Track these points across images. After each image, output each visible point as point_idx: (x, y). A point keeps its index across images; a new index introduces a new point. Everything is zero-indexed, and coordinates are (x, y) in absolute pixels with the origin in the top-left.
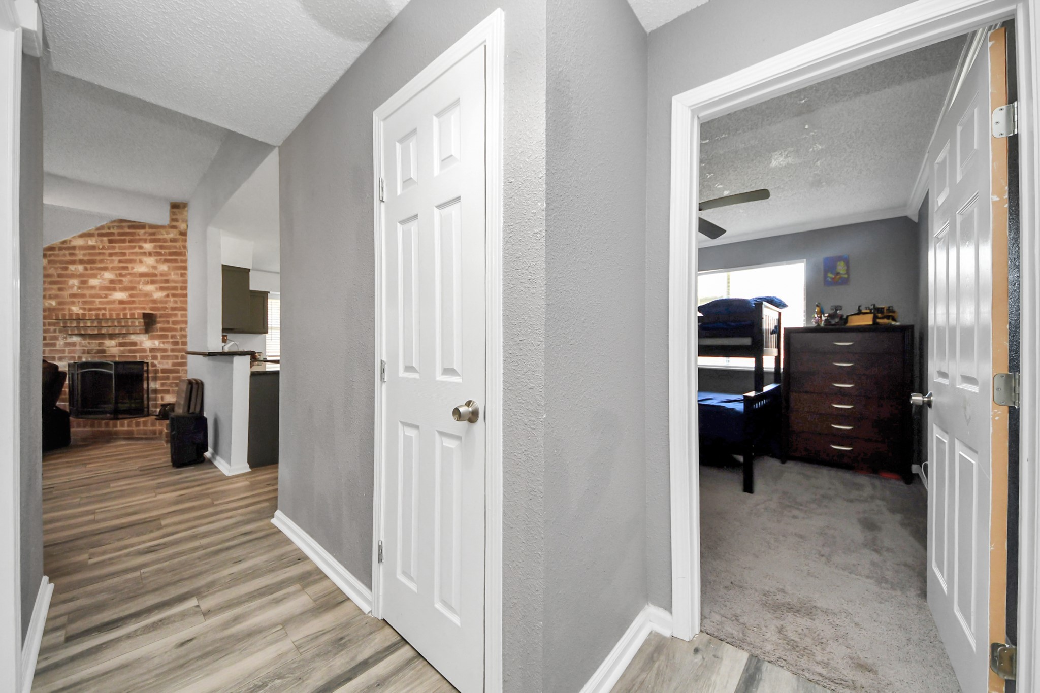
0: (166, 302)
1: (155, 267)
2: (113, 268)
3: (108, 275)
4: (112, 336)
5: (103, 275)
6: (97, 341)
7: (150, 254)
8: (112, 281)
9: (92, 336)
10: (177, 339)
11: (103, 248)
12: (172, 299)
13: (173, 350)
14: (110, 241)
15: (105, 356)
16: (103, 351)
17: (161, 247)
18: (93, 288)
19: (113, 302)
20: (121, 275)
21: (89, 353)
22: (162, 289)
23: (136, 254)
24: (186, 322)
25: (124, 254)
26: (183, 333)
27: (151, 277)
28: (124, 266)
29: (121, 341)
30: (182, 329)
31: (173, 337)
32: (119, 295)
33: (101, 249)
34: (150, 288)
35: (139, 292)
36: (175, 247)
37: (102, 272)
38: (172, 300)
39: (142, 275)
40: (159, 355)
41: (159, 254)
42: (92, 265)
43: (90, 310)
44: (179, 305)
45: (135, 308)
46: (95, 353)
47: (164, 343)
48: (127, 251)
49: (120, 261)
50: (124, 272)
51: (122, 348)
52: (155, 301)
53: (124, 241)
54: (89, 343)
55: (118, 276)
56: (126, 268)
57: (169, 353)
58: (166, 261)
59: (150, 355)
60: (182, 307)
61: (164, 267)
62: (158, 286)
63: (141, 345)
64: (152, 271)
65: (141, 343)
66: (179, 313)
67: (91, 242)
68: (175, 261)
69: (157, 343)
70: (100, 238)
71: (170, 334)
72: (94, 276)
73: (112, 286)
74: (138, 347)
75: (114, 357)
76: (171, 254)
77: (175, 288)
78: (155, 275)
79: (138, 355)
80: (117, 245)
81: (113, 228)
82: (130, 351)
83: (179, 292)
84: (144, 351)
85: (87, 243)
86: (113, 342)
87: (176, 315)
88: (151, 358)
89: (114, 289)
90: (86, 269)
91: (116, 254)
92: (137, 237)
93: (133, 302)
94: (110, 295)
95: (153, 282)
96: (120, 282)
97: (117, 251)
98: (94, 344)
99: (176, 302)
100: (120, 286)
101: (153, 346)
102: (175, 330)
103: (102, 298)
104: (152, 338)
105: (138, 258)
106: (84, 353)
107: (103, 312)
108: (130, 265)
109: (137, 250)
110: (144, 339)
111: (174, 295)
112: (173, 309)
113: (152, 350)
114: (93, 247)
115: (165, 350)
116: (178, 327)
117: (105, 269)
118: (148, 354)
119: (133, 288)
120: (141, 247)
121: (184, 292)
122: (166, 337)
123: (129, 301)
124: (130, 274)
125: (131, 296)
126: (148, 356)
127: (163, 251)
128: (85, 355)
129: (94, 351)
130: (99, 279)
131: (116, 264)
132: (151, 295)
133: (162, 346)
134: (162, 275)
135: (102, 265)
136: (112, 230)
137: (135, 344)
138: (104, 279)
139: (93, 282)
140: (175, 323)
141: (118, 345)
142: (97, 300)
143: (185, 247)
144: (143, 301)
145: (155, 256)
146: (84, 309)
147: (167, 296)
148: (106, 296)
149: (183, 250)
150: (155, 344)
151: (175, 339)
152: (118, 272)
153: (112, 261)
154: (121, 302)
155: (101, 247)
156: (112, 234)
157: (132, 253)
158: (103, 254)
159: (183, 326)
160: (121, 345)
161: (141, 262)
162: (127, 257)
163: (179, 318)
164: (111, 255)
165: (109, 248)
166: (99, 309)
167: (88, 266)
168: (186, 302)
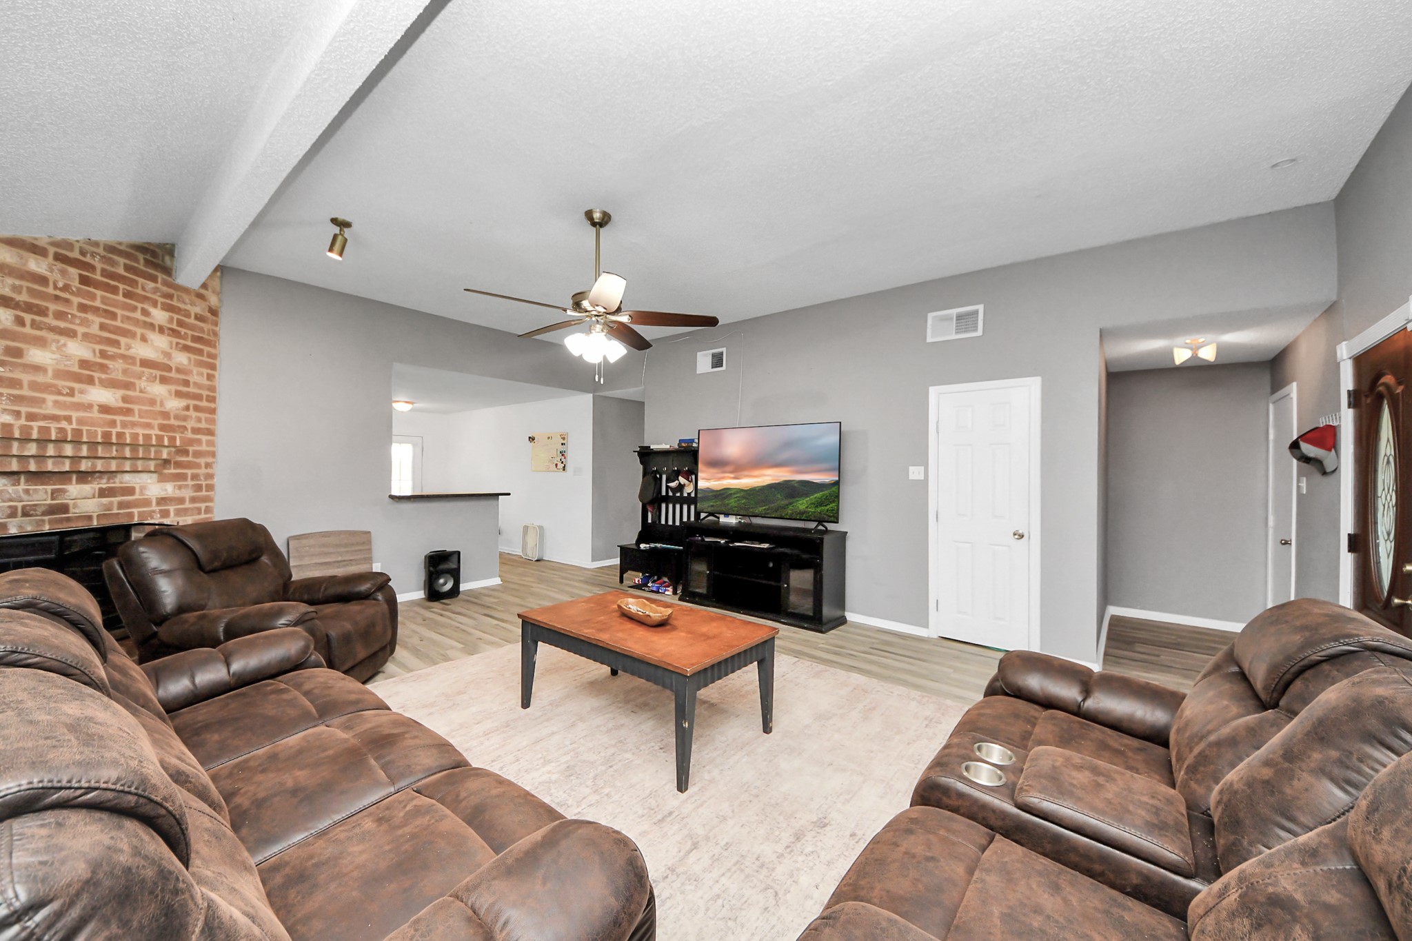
0: (185, 419)
1: (168, 355)
2: (86, 336)
3: (77, 350)
4: (84, 477)
5: (65, 345)
6: (49, 488)
7: (161, 330)
8: (84, 363)
9: (39, 476)
10: (200, 480)
11: (66, 288)
12: (192, 413)
13: (193, 500)
14: (84, 280)
15: (68, 519)
16: (64, 508)
17: (180, 324)
18: (37, 368)
19: (89, 407)
20: (103, 354)
21: (25, 514)
22: (179, 394)
23: (136, 322)
24: (213, 454)
25: (113, 316)
26: (209, 471)
27: (160, 369)
28: (110, 338)
29: (104, 486)
30: (208, 465)
31: (194, 477)
32: (100, 395)
33: (61, 289)
34: (158, 390)
35: (137, 394)
36: (202, 330)
37: (63, 340)
38: (194, 416)
39: (145, 363)
40: (172, 509)
41: (174, 333)
42: (37, 318)
43: (31, 417)
44: (203, 425)
45: (134, 424)
46: (44, 514)
47: (180, 487)
48: (119, 312)
49: (103, 327)
50: (111, 350)
51: (105, 500)
52: (166, 415)
53: (114, 290)
54: (27, 492)
55: (98, 354)
56: (116, 343)
57: (187, 505)
58: (186, 348)
59: (157, 509)
60: (207, 429)
61: (181, 359)
62: (173, 388)
63: (141, 493)
64: (160, 358)
65: (143, 489)
66: (204, 438)
67: (36, 265)
68: (200, 352)
69: (169, 489)
70: (60, 265)
71: (189, 472)
72: (41, 343)
73: (86, 373)
74: (137, 496)
75: (90, 518)
76: (196, 339)
77: (198, 397)
78: (169, 369)
79: (135, 511)
80: (99, 293)
81: (93, 256)
82: (121, 505)
83: (204, 404)
84: (147, 502)
85: (25, 264)
86: (87, 488)
87: (199, 442)
88: (159, 516)
89: (90, 381)
90: (20, 322)
91: (96, 310)
92: (139, 291)
93: (129, 412)
94: (81, 392)
95: (164, 380)
96: (103, 368)
97: (98, 303)
98: (41, 494)
99: (199, 420)
100: (103, 376)
101: (163, 494)
102: (198, 466)
103: (60, 393)
104: (163, 479)
105: (139, 331)
106: (13, 514)
107: (64, 424)
108: (123, 340)
109: (138, 315)
110: (149, 481)
111: (197, 408)
112: (196, 431)
113: (162, 501)
114: (43, 280)
115: (181, 500)
116: (202, 461)
117: (71, 334)
118: (154, 507)
119: (128, 386)
120: (145, 313)
121: (212, 405)
122: (182, 477)
123: (121, 409)
124: (123, 357)
125: (125, 399)
126: (154, 511)
127: (183, 331)
128: (19, 519)
129: (40, 510)
130: (53, 353)
131: (94, 329)
132: (162, 404)
133: (178, 494)
134: (178, 370)
135: (62, 324)
136: (88, 259)
137: (130, 491)
138: (68, 357)
139: (36, 355)
140: (198, 454)
141: (97, 495)
142: (51, 398)
143: (215, 334)
144: (147, 411)
145: (169, 335)
146: (17, 414)
147: (187, 408)
148: (71, 393)
149: (212, 338)
150: (166, 490)
151: (197, 480)
152: (98, 347)
153: (85, 322)
154: (104, 409)
155: (60, 285)
156: (91, 268)
157: (128, 318)
158: (67, 301)
159: (210, 460)
160: (103, 493)
161: (144, 339)
162: (118, 323)
163: (204, 448)
164: (83, 308)
165: (79, 293)
166: (55, 418)
167: (28, 318)
168: (213, 421)
